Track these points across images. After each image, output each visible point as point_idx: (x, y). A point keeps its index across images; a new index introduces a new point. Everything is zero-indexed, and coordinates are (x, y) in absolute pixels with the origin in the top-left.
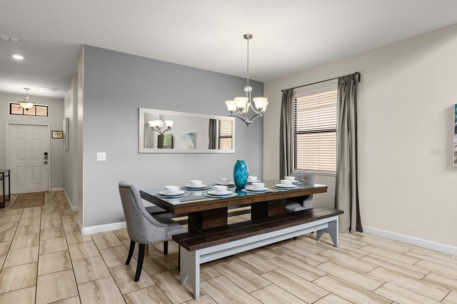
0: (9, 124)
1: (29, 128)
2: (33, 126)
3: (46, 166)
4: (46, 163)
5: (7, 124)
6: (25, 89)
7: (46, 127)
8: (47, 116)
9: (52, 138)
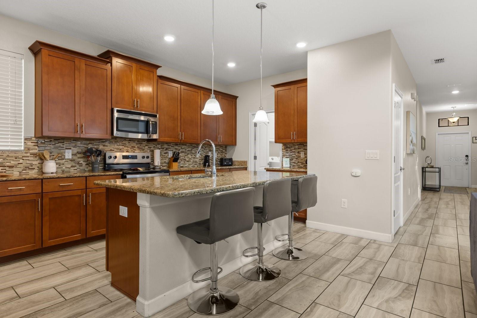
0: (438, 134)
1: (453, 136)
2: (456, 134)
3: (467, 166)
4: (467, 163)
5: (437, 134)
6: (452, 107)
7: (467, 134)
8: (468, 125)
9: (473, 143)
